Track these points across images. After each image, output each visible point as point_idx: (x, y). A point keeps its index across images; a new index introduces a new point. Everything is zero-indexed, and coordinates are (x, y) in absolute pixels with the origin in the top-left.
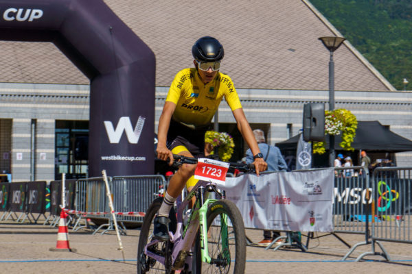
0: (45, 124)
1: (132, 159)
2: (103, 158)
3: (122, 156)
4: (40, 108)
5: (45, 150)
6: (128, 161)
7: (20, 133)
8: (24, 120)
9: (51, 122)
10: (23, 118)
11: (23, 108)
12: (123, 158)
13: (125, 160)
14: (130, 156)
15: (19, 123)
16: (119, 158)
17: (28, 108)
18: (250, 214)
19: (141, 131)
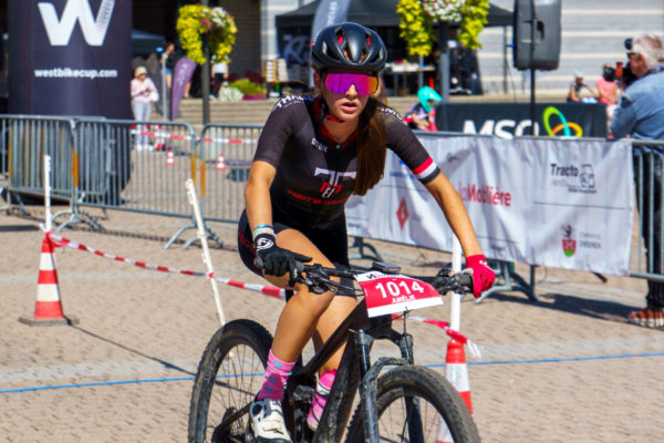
1: (92, 74)
2: (38, 73)
3: (73, 68)
6: (85, 78)
12: (77, 73)
13: (79, 78)
14: (88, 68)
16: (68, 73)
18: (399, 213)
19: (107, 21)
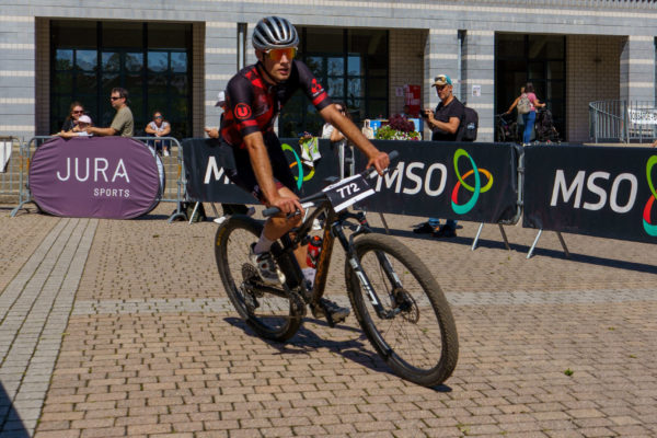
0: (479, 38)
4: (472, 13)
5: (478, 81)
7: (441, 52)
8: (446, 32)
9: (488, 36)
10: (445, 28)
11: (445, 11)
15: (439, 36)
17: (453, 12)
